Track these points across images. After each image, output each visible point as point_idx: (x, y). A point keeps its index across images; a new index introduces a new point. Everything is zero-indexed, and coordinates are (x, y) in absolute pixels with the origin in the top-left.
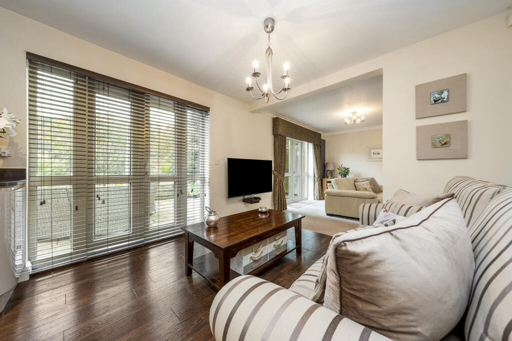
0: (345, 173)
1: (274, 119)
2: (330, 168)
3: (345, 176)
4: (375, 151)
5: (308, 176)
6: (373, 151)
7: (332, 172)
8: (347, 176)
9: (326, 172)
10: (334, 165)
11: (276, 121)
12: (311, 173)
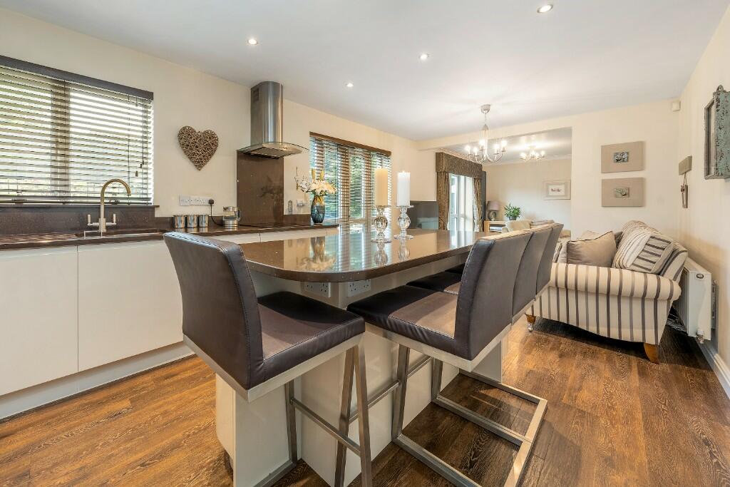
0: (515, 214)
1: (437, 153)
2: (494, 207)
3: (515, 218)
4: (553, 187)
5: (465, 217)
6: (551, 187)
7: (495, 213)
8: (518, 219)
9: (487, 213)
10: (499, 204)
11: (439, 156)
12: (469, 214)
